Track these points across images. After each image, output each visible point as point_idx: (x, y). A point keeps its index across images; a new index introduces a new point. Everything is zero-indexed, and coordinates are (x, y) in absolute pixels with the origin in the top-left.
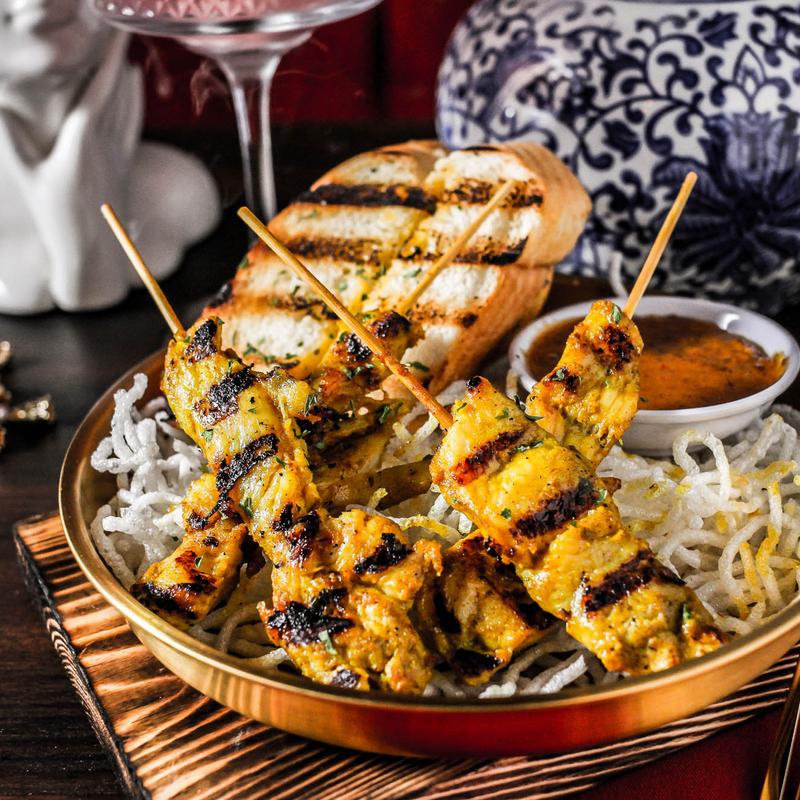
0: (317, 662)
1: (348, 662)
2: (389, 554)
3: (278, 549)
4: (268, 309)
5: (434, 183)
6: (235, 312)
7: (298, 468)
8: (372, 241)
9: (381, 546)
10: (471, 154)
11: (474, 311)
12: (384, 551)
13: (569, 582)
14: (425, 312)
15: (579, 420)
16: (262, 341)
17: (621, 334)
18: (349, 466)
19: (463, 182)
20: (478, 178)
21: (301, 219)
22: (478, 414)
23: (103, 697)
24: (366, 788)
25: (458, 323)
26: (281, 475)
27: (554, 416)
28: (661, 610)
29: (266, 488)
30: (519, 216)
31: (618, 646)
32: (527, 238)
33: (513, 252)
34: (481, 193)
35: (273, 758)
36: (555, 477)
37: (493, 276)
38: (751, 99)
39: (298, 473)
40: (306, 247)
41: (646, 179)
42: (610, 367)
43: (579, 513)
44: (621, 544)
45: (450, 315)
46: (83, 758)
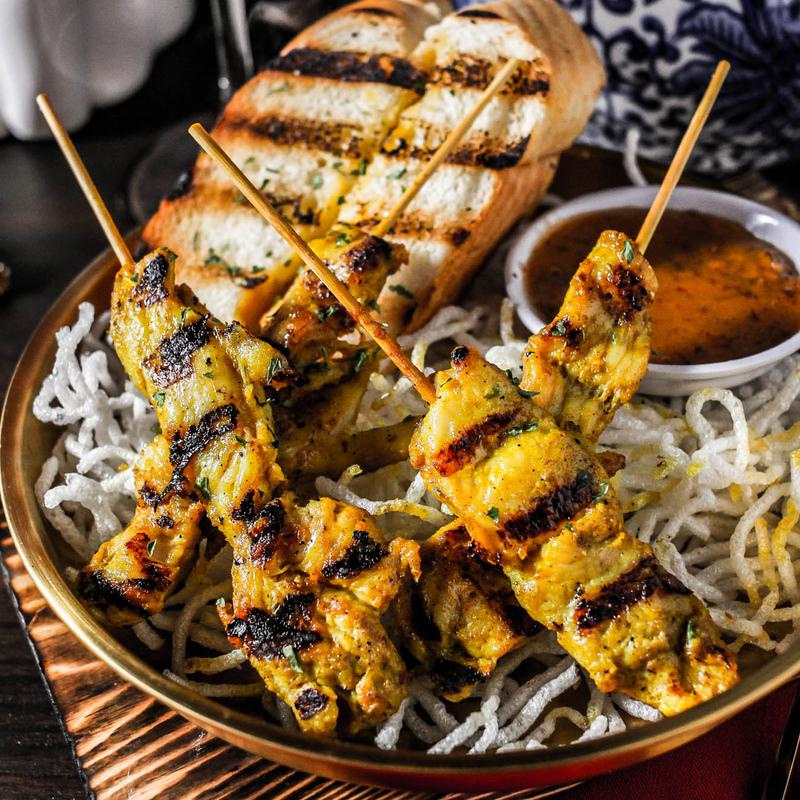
0: (280, 679)
1: (315, 680)
2: (362, 556)
3: (239, 541)
4: (234, 205)
5: (424, 57)
6: (195, 206)
7: (260, 447)
8: (352, 127)
9: (353, 547)
10: (467, 21)
11: (465, 226)
12: (356, 553)
13: (562, 593)
14: (411, 224)
15: (581, 380)
16: (226, 247)
17: (633, 276)
18: (320, 426)
19: (457, 58)
20: (475, 53)
21: (271, 93)
22: (464, 392)
23: (54, 681)
25: (447, 240)
26: (242, 455)
27: (552, 377)
28: (663, 629)
29: (225, 467)
30: (521, 106)
31: (613, 669)
32: (529, 137)
33: (511, 154)
34: (477, 73)
35: (236, 769)
36: (550, 471)
37: (489, 181)
39: (261, 453)
40: (276, 128)
41: (670, 27)
42: (619, 316)
43: (576, 511)
44: (620, 549)
45: (438, 229)
46: (38, 729)
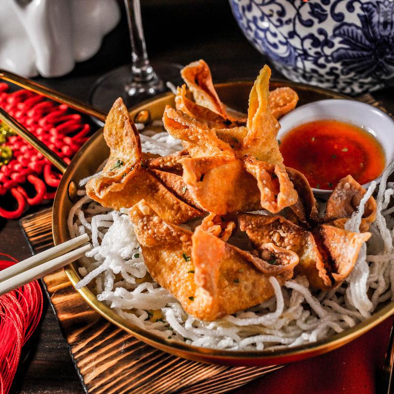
24: (179, 379)
35: (138, 359)
41: (330, 33)
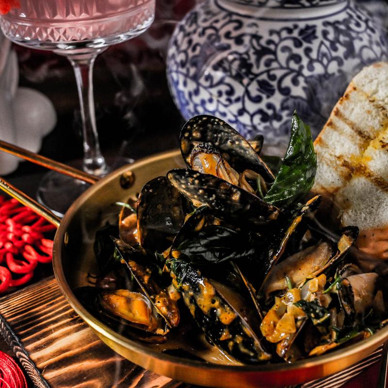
38: (326, 67)
